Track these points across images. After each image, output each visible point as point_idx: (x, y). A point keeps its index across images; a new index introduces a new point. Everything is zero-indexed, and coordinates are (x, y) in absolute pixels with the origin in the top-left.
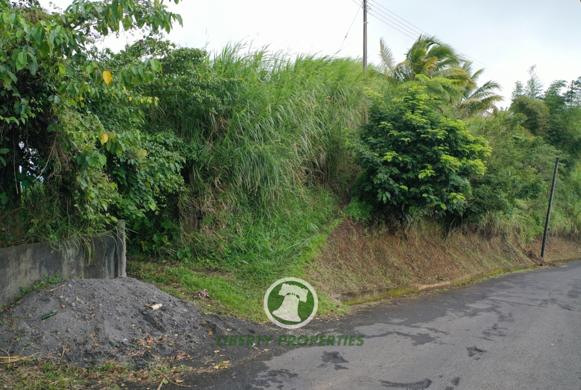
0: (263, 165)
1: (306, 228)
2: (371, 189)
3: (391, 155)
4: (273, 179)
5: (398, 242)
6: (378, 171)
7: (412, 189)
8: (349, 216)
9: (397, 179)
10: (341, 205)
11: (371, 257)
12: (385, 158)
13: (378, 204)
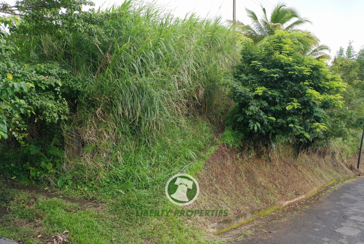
0: (143, 96)
1: (185, 155)
2: (242, 119)
3: (261, 89)
4: (154, 110)
5: (264, 164)
6: (249, 104)
7: (279, 120)
8: (224, 143)
9: (266, 111)
10: (217, 133)
11: (242, 179)
12: (256, 92)
13: (248, 132)
